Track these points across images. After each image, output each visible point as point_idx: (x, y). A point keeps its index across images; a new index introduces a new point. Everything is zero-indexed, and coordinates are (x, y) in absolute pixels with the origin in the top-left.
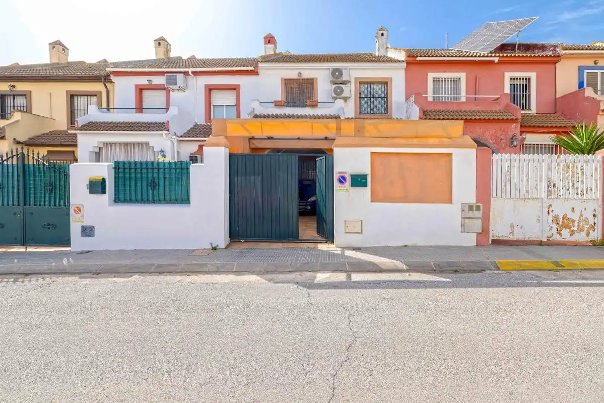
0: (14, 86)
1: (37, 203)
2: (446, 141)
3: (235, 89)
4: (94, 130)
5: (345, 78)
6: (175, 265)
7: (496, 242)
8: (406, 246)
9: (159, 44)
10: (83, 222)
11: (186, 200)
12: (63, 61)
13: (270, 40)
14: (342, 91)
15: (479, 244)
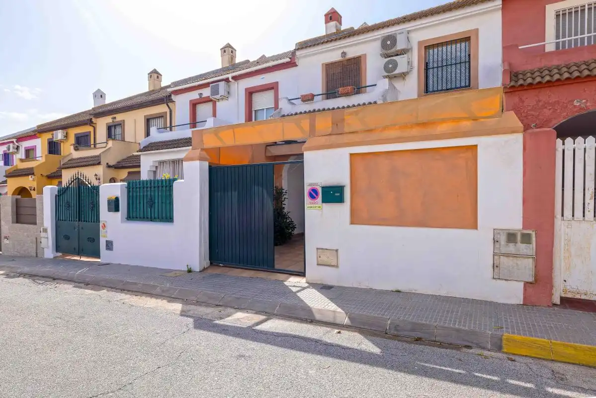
0: (115, 118)
1: (93, 221)
2: (467, 124)
3: (272, 88)
4: (149, 151)
5: (400, 46)
6: (135, 284)
7: (569, 303)
8: (398, 291)
9: (225, 51)
10: (106, 237)
11: (169, 219)
12: (158, 88)
13: (332, 16)
14: (395, 65)
15: (528, 302)
